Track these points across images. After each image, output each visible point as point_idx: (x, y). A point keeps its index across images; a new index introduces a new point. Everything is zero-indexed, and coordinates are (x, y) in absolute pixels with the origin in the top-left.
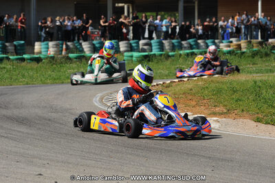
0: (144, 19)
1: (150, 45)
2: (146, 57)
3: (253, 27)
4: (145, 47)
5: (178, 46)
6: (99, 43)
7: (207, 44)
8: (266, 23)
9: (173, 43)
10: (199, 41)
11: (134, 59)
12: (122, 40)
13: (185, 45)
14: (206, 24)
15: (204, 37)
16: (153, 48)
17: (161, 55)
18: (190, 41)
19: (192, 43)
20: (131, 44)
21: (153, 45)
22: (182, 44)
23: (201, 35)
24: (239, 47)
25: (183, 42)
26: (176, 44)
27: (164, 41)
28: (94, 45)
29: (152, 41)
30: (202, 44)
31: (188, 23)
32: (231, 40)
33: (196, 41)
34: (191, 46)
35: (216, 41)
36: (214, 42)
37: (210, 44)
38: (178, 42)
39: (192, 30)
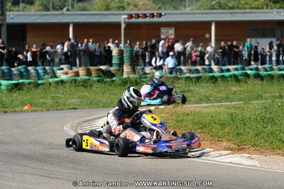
2: (16, 85)
3: (82, 53)
5: (7, 73)
7: (37, 70)
8: (95, 49)
9: (2, 70)
10: (29, 68)
11: (2, 87)
13: (15, 72)
14: (34, 50)
15: (34, 63)
17: (30, 83)
18: (20, 67)
19: (22, 70)
22: (11, 71)
23: (30, 61)
24: (77, 74)
25: (13, 69)
26: (6, 71)
30: (32, 71)
31: (14, 49)
32: (62, 66)
33: (26, 68)
34: (21, 73)
35: (47, 68)
36: (44, 69)
37: (40, 71)
38: (8, 69)
39: (20, 56)
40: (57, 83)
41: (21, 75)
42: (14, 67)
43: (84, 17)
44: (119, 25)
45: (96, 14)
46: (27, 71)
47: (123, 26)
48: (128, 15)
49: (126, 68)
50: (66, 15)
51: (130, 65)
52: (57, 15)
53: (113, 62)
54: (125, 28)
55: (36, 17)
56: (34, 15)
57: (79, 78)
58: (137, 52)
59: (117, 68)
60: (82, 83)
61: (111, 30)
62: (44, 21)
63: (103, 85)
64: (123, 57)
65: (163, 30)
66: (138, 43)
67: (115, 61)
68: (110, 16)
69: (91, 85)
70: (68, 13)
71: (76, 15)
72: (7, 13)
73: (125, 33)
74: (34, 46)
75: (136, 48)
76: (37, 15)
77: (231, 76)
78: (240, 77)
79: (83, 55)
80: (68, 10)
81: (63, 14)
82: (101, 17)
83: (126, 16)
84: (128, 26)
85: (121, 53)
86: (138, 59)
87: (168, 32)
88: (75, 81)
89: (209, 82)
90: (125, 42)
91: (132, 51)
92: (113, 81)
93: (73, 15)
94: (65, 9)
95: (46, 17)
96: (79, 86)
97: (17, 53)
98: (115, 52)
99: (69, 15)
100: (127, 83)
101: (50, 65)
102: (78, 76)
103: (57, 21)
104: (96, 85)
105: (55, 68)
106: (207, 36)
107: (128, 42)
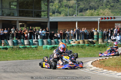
0: (34, 30)
1: (38, 41)
2: (53, 47)
3: (81, 34)
4: (36, 43)
5: (50, 42)
6: (16, 41)
8: (87, 32)
10: (59, 40)
11: (48, 48)
12: (25, 40)
13: (53, 42)
14: (61, 32)
16: (39, 43)
19: (56, 41)
20: (29, 41)
21: (39, 41)
24: (79, 43)
25: (52, 41)
26: (49, 41)
27: (44, 40)
28: (13, 41)
29: (38, 40)
30: (60, 41)
31: (53, 32)
32: (72, 39)
33: (57, 40)
34: (55, 42)
35: (66, 40)
36: (65, 40)
37: (63, 41)
38: (50, 40)
39: (55, 35)
40: (71, 46)
41: (56, 43)
42: (52, 39)
43: (82, 19)
44: (97, 22)
45: (87, 18)
46: (58, 41)
47: (99, 23)
48: (101, 18)
49: (100, 40)
50: (75, 18)
51: (102, 39)
52: (71, 18)
53: (94, 38)
54: (100, 23)
55: (62, 19)
56: (61, 18)
57: (80, 45)
58: (105, 33)
59: (96, 40)
60: (81, 47)
61: (93, 24)
62: (65, 21)
63: (90, 47)
64: (99, 35)
65: (116, 24)
66: (105, 30)
67: (95, 37)
68: (93, 18)
69: (85, 47)
70: (75, 17)
71: (79, 18)
72: (50, 17)
73: (99, 25)
74: (61, 31)
75: (104, 31)
76: (62, 18)
79: (82, 35)
80: (75, 16)
81: (73, 18)
82: (89, 19)
83: (100, 18)
84: (101, 22)
85: (98, 34)
86: (105, 37)
87: (118, 25)
88: (78, 45)
90: (100, 29)
91: (102, 33)
92: (95, 46)
93: (77, 18)
94: (74, 15)
95: (66, 19)
96: (80, 48)
97: (54, 34)
98: (95, 33)
99: (76, 18)
100: (100, 46)
101: (67, 39)
102: (80, 43)
103: (71, 20)
104: (87, 47)
105: (70, 40)
107: (101, 29)
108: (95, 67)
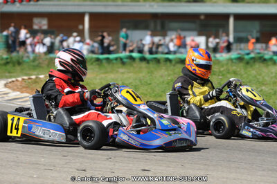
65: (36, 21)
77: (116, 59)
78: (125, 60)
83: (2, 1)
87: (40, 22)
89: (94, 64)
106: (81, 27)
108: (18, 93)
